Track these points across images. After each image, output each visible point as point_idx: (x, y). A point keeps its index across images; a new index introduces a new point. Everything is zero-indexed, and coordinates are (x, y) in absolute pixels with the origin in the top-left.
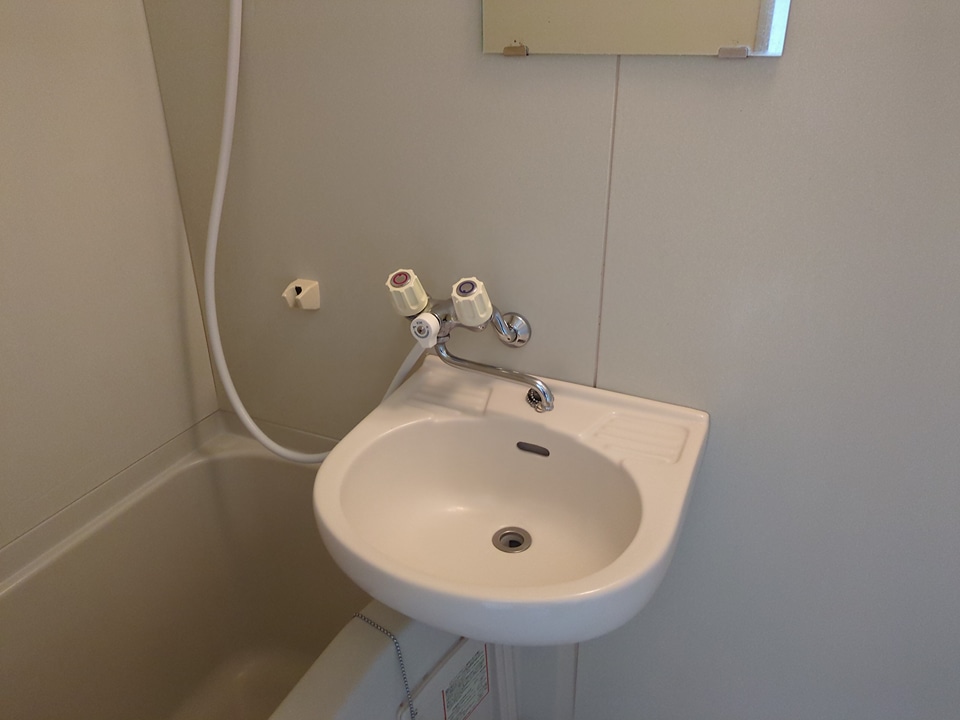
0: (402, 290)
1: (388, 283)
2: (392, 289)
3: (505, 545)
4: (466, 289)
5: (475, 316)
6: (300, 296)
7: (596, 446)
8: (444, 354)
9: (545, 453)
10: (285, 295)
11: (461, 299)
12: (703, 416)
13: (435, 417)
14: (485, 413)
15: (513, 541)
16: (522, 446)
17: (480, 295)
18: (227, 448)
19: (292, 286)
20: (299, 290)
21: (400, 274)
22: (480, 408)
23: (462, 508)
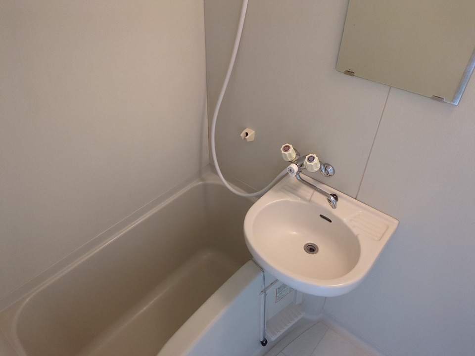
0: (286, 153)
1: (282, 149)
2: (283, 152)
3: (308, 249)
4: (311, 159)
5: (312, 169)
6: (247, 137)
7: (350, 225)
8: (299, 178)
9: (330, 221)
10: (241, 135)
11: (308, 163)
12: (396, 222)
13: (291, 199)
14: (310, 201)
15: (312, 249)
16: (321, 216)
17: (316, 163)
18: (211, 180)
19: (244, 132)
20: (247, 134)
21: (287, 146)
22: (308, 198)
23: (295, 233)
